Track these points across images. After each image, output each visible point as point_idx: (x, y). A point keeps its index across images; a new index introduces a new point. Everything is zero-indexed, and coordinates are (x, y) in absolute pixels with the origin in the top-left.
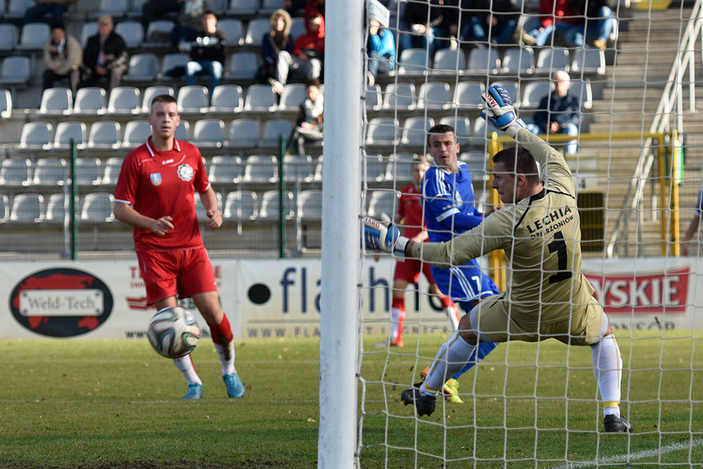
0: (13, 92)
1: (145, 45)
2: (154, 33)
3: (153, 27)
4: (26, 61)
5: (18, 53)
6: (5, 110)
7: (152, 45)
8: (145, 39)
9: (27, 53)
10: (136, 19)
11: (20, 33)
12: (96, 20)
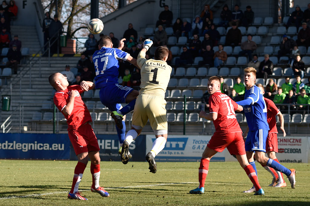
0: (234, 80)
1: (278, 64)
2: (281, 61)
3: (281, 58)
4: (238, 69)
5: (236, 66)
6: (231, 85)
7: (281, 64)
8: (278, 63)
9: (239, 66)
10: (276, 56)
11: (237, 60)
12: (263, 56)
